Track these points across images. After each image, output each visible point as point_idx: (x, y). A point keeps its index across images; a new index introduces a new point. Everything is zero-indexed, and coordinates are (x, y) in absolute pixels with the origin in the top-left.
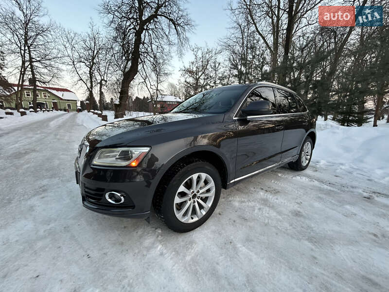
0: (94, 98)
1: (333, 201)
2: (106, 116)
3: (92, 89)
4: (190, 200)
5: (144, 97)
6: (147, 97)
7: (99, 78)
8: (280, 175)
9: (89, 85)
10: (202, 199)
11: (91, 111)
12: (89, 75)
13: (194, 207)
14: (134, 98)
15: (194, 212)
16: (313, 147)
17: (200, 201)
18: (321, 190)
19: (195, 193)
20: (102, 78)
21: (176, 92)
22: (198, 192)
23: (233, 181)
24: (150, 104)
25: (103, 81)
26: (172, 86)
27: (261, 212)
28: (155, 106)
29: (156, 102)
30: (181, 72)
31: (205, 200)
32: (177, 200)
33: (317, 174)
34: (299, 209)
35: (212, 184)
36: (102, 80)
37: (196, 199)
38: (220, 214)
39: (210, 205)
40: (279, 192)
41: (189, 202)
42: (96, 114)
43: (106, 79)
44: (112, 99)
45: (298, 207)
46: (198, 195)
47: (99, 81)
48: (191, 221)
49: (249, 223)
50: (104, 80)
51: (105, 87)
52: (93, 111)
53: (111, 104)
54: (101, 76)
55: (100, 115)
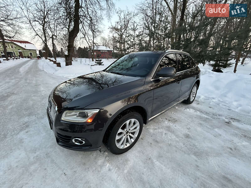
0: (48, 48)
1: (208, 126)
2: (59, 63)
3: (46, 42)
4: (125, 135)
5: (85, 47)
6: (87, 47)
7: (50, 34)
9: (44, 39)
10: (132, 133)
11: (48, 58)
12: (42, 31)
13: (127, 139)
14: (77, 48)
15: (127, 141)
16: (197, 89)
17: (131, 135)
18: (201, 118)
19: (128, 130)
20: (53, 34)
21: (106, 43)
23: (150, 119)
24: (89, 52)
25: (54, 36)
26: (104, 39)
27: (166, 136)
28: (92, 54)
29: (94, 51)
30: (110, 29)
32: (117, 138)
33: (199, 106)
34: (188, 133)
35: (138, 124)
36: (53, 35)
37: (128, 134)
38: (142, 139)
39: (136, 136)
40: (176, 121)
41: (124, 137)
42: (52, 61)
43: (56, 35)
44: (62, 49)
45: (188, 131)
46: (130, 131)
47: (51, 36)
48: (126, 147)
49: (160, 145)
50: (55, 35)
51: (56, 41)
52: (49, 58)
53: (61, 53)
54: (52, 32)
55: (55, 62)
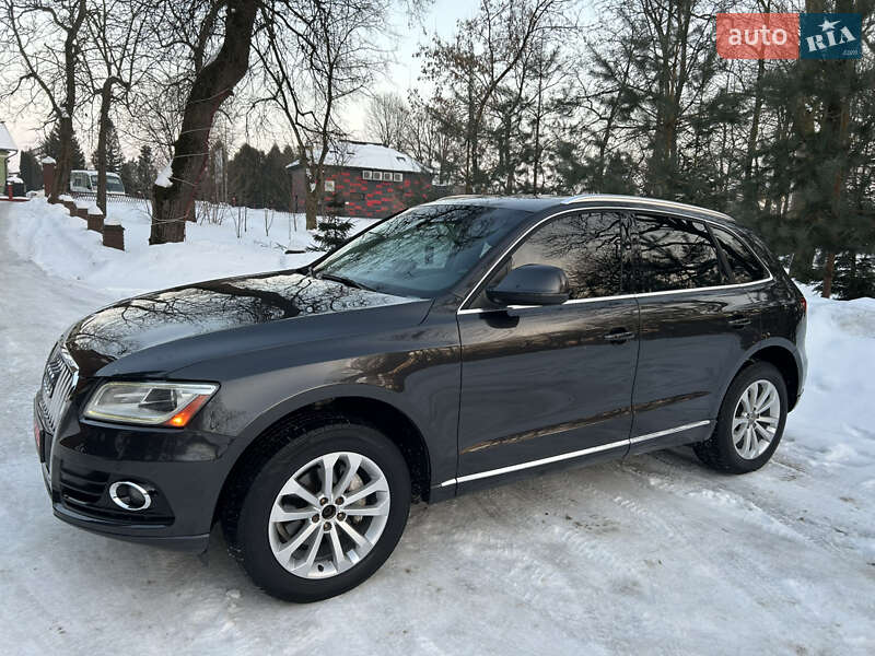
0: (75, 145)
1: (762, 568)
2: (119, 229)
3: (70, 112)
4: (316, 518)
5: (275, 148)
6: (288, 149)
7: (100, 72)
8: (653, 481)
9: (61, 96)
10: (351, 520)
11: (61, 197)
12: (62, 58)
13: (326, 540)
14: (233, 152)
15: (326, 552)
17: (344, 525)
18: (754, 535)
19: (332, 502)
20: (114, 72)
21: (405, 131)
22: (340, 501)
23: (452, 481)
24: (297, 178)
25: (114, 86)
26: (387, 106)
27: (526, 575)
28: (313, 186)
29: (321, 172)
30: (422, 61)
31: (363, 525)
32: (278, 514)
34: (639, 577)
35: (381, 484)
36: (111, 80)
37: (334, 520)
38: (408, 571)
39: (374, 541)
40: (614, 530)
41: (312, 526)
42: (83, 213)
43: (126, 78)
44: (146, 151)
45: (642, 572)
46: (340, 509)
47: (100, 84)
48: (316, 575)
49: (475, 598)
50: (121, 81)
51: (121, 109)
52: (68, 198)
53: (140, 170)
54: (109, 65)
55: (95, 223)
